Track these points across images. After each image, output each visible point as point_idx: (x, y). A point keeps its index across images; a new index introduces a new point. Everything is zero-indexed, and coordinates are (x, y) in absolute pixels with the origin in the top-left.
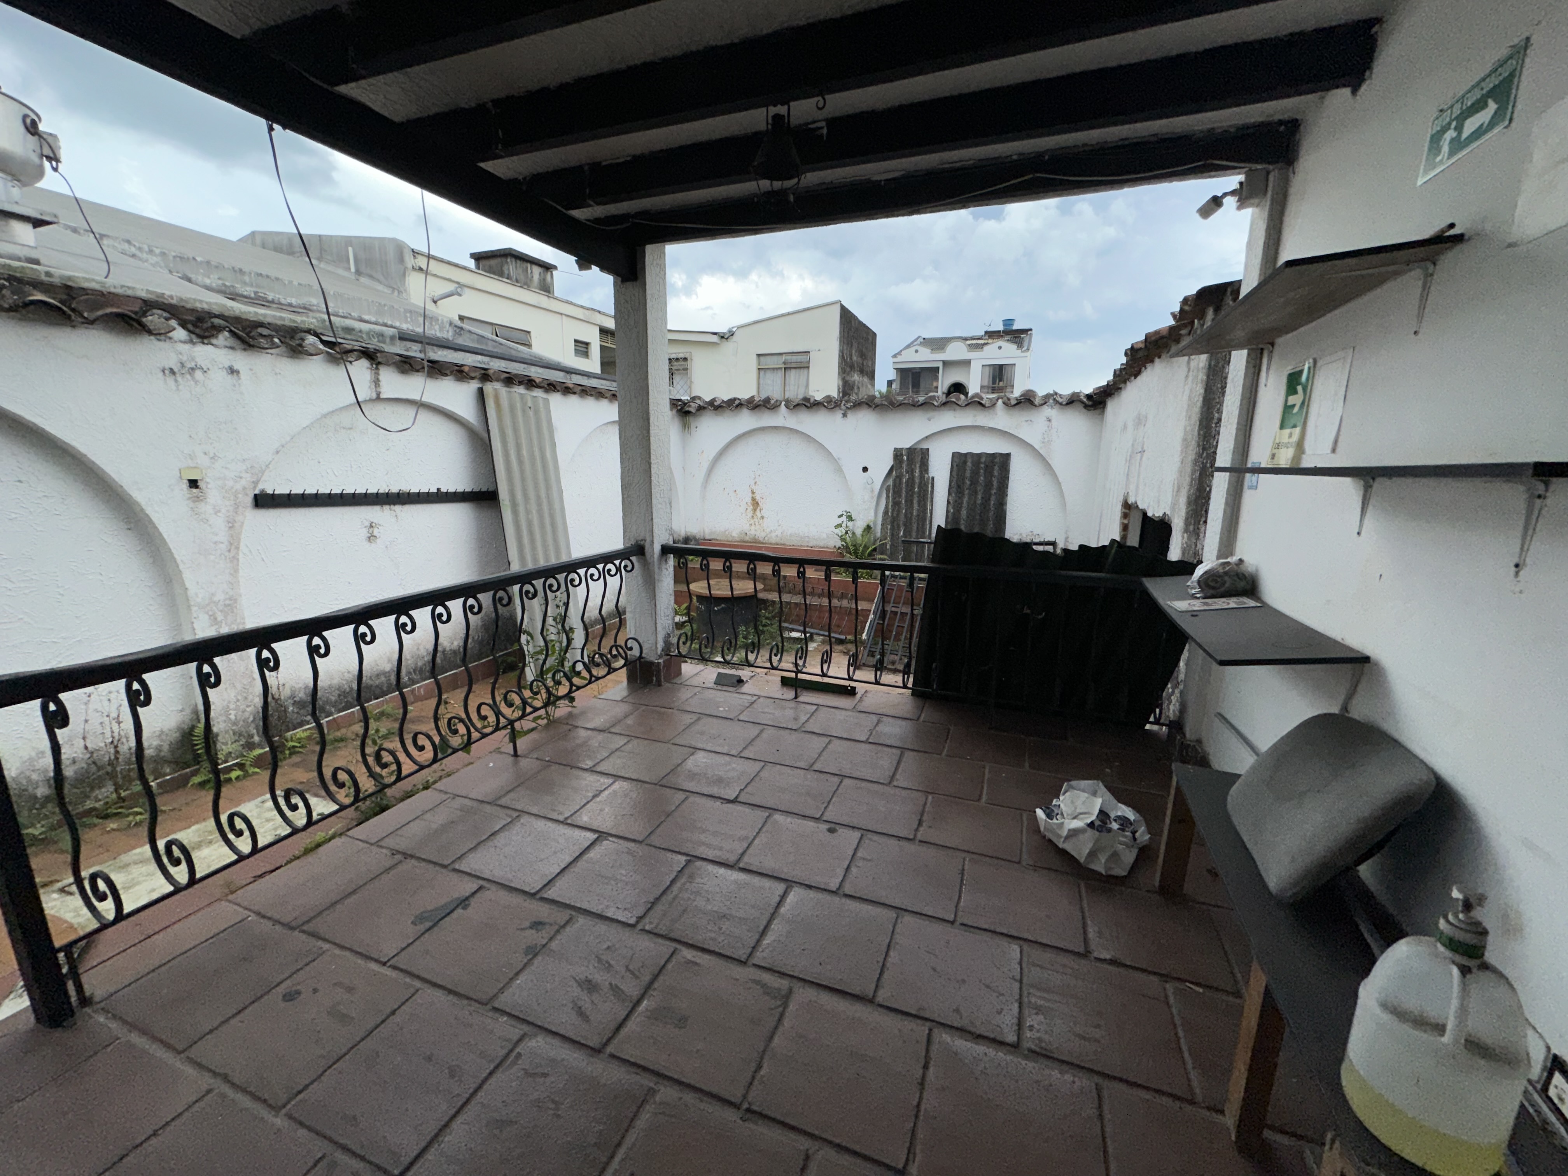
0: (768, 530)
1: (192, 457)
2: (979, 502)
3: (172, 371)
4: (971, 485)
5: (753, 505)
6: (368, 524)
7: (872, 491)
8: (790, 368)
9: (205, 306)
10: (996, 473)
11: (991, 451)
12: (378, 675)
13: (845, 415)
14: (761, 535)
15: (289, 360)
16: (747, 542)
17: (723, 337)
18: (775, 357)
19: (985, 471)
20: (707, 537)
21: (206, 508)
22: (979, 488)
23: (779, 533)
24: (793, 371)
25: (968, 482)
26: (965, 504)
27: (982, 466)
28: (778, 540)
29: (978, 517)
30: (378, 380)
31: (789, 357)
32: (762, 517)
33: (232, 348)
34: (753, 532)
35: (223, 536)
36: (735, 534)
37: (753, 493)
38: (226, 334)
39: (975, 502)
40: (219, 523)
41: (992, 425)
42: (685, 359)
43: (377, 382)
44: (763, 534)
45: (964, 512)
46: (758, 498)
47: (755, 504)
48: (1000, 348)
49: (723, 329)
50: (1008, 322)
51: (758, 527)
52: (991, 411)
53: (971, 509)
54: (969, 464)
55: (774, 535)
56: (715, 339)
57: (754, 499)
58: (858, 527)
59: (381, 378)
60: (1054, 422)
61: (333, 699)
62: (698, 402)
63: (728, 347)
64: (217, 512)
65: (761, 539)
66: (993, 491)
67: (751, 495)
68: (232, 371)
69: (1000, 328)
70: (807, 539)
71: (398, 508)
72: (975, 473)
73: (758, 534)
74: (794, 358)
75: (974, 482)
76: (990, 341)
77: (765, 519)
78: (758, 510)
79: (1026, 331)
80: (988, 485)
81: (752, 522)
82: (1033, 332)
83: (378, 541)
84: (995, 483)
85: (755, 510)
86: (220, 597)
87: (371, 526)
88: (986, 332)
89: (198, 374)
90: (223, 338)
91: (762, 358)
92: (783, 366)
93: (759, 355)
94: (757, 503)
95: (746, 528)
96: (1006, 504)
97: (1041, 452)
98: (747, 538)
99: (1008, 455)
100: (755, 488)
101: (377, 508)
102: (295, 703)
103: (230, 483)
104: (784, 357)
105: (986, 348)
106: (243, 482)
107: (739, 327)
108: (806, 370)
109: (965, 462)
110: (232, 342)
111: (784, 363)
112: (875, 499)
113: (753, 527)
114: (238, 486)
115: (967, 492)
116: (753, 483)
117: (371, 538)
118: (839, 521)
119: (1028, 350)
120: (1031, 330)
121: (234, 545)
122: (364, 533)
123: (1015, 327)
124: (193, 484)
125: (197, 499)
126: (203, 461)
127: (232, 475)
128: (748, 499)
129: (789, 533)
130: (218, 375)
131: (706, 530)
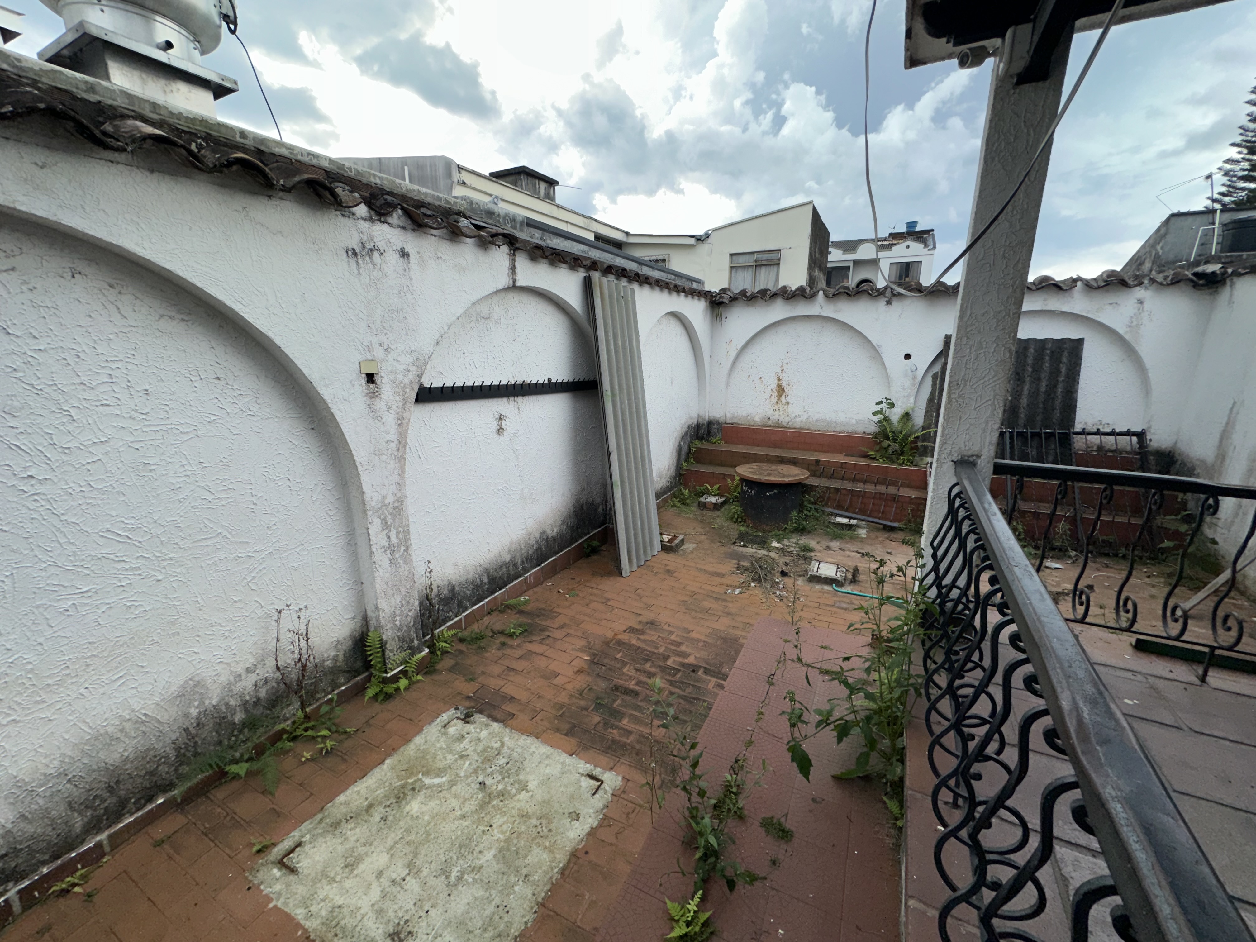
0: (793, 415)
1: (369, 348)
2: (1043, 389)
3: (355, 254)
4: (1032, 372)
5: (778, 392)
6: (498, 416)
7: (914, 378)
8: (761, 266)
9: (378, 181)
10: (1065, 360)
11: (1057, 336)
12: (501, 567)
13: (889, 303)
14: (784, 420)
15: (448, 243)
16: (770, 426)
17: (699, 240)
18: (747, 256)
19: (1051, 357)
20: (729, 421)
21: (380, 405)
22: (1043, 376)
23: (804, 418)
24: (763, 269)
25: (1030, 370)
26: (1026, 391)
27: (1048, 352)
28: (803, 425)
29: (1041, 406)
30: (514, 266)
31: (760, 256)
32: (788, 403)
33: (403, 228)
34: (776, 417)
35: (393, 435)
36: (757, 419)
37: (779, 380)
38: (400, 211)
39: (1038, 390)
40: (390, 419)
41: (1065, 309)
42: (664, 260)
43: (513, 269)
44: (787, 419)
45: (1024, 401)
46: (784, 384)
47: (781, 390)
48: (908, 247)
49: (700, 232)
50: (911, 225)
51: (782, 412)
52: (1067, 294)
53: (1034, 394)
54: (1032, 350)
55: (798, 420)
56: (692, 241)
57: (779, 386)
58: (895, 415)
59: (517, 265)
60: (1147, 305)
61: (468, 592)
62: (729, 293)
63: (704, 248)
64: (389, 408)
65: (784, 424)
66: (1061, 379)
67: (776, 382)
68: (404, 254)
69: (904, 229)
70: (834, 425)
71: (520, 400)
72: (1039, 358)
73: (781, 419)
74: (765, 256)
75: (1037, 369)
76: (895, 242)
77: (790, 406)
78: (783, 396)
79: (928, 232)
80: (1055, 372)
81: (776, 407)
82: (935, 232)
83: (505, 433)
84: (1063, 370)
85: (780, 396)
86: (390, 499)
87: (500, 419)
88: (890, 234)
89: (376, 254)
90: (396, 217)
91: (734, 257)
92: (754, 264)
93: (731, 255)
94: (783, 390)
95: (769, 413)
96: (1076, 391)
97: (1127, 337)
98: (770, 423)
99: (1080, 342)
100: (781, 376)
101: (505, 400)
102: (440, 600)
103: (400, 377)
104: (756, 256)
105: (894, 248)
106: (411, 376)
107: (714, 230)
108: (775, 267)
109: (1026, 349)
110: (404, 221)
111: (756, 261)
112: (917, 386)
113: (777, 413)
114: (406, 381)
115: (1028, 379)
116: (779, 370)
117: (500, 430)
118: (878, 408)
119: (934, 248)
120: (933, 230)
121: (402, 442)
122: (495, 426)
123: (918, 229)
124: (370, 378)
125: (374, 395)
126: (379, 353)
127: (401, 368)
128: (774, 385)
129: (815, 419)
130: (392, 258)
131: (728, 415)
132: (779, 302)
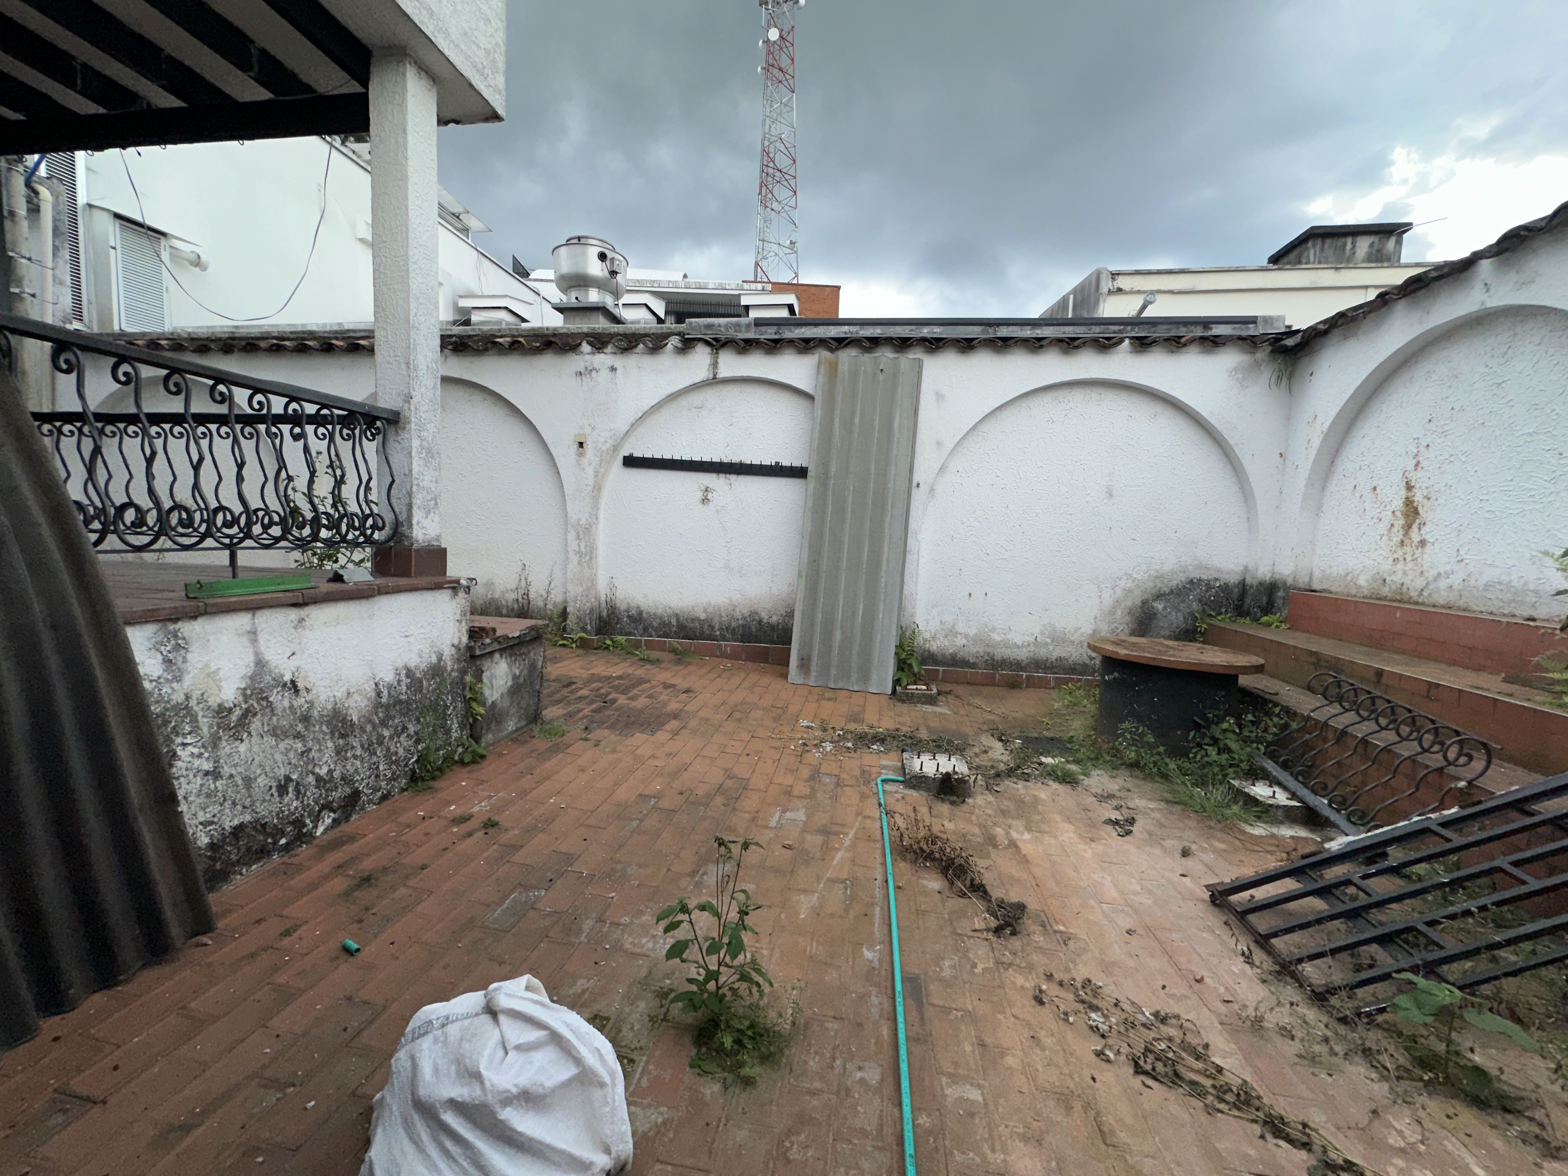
0: (1434, 573)
1: (582, 427)
3: (581, 373)
5: (1406, 515)
6: (703, 488)
12: (693, 620)
14: (1414, 583)
16: (1385, 598)
21: (584, 461)
23: (1456, 580)
28: (1452, 598)
30: (717, 362)
32: (1423, 543)
33: (614, 353)
34: (1398, 578)
35: (591, 481)
36: (1362, 581)
37: (1409, 487)
38: (611, 345)
40: (590, 471)
43: (715, 365)
44: (1419, 583)
46: (1418, 497)
47: (1411, 511)
51: (1410, 565)
55: (1443, 584)
57: (1408, 502)
59: (720, 360)
61: (655, 624)
64: (590, 464)
65: (1414, 594)
67: (1403, 493)
68: (613, 369)
70: (1531, 598)
71: (733, 477)
73: (1407, 581)
77: (1428, 549)
78: (1415, 527)
81: (1399, 554)
83: (710, 504)
85: (1408, 527)
86: (583, 522)
87: (706, 490)
89: (594, 372)
90: (610, 349)
94: (1416, 512)
95: (1386, 566)
98: (1385, 591)
100: (1414, 477)
101: (714, 475)
102: (629, 617)
103: (600, 446)
106: (608, 445)
110: (614, 349)
113: (1400, 566)
114: (604, 448)
116: (1410, 464)
117: (705, 500)
121: (596, 487)
122: (700, 495)
124: (581, 444)
125: (581, 455)
126: (588, 430)
127: (602, 440)
128: (1398, 504)
129: (1481, 583)
130: (605, 373)
131: (1317, 573)
132: (1400, 308)
